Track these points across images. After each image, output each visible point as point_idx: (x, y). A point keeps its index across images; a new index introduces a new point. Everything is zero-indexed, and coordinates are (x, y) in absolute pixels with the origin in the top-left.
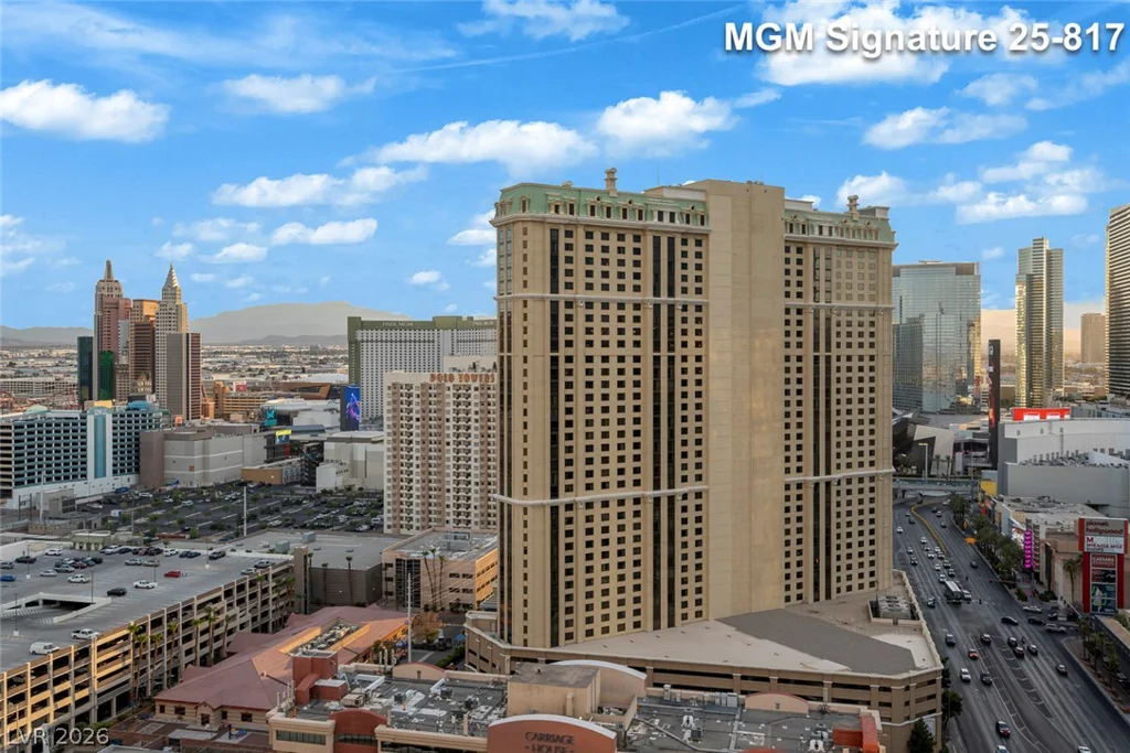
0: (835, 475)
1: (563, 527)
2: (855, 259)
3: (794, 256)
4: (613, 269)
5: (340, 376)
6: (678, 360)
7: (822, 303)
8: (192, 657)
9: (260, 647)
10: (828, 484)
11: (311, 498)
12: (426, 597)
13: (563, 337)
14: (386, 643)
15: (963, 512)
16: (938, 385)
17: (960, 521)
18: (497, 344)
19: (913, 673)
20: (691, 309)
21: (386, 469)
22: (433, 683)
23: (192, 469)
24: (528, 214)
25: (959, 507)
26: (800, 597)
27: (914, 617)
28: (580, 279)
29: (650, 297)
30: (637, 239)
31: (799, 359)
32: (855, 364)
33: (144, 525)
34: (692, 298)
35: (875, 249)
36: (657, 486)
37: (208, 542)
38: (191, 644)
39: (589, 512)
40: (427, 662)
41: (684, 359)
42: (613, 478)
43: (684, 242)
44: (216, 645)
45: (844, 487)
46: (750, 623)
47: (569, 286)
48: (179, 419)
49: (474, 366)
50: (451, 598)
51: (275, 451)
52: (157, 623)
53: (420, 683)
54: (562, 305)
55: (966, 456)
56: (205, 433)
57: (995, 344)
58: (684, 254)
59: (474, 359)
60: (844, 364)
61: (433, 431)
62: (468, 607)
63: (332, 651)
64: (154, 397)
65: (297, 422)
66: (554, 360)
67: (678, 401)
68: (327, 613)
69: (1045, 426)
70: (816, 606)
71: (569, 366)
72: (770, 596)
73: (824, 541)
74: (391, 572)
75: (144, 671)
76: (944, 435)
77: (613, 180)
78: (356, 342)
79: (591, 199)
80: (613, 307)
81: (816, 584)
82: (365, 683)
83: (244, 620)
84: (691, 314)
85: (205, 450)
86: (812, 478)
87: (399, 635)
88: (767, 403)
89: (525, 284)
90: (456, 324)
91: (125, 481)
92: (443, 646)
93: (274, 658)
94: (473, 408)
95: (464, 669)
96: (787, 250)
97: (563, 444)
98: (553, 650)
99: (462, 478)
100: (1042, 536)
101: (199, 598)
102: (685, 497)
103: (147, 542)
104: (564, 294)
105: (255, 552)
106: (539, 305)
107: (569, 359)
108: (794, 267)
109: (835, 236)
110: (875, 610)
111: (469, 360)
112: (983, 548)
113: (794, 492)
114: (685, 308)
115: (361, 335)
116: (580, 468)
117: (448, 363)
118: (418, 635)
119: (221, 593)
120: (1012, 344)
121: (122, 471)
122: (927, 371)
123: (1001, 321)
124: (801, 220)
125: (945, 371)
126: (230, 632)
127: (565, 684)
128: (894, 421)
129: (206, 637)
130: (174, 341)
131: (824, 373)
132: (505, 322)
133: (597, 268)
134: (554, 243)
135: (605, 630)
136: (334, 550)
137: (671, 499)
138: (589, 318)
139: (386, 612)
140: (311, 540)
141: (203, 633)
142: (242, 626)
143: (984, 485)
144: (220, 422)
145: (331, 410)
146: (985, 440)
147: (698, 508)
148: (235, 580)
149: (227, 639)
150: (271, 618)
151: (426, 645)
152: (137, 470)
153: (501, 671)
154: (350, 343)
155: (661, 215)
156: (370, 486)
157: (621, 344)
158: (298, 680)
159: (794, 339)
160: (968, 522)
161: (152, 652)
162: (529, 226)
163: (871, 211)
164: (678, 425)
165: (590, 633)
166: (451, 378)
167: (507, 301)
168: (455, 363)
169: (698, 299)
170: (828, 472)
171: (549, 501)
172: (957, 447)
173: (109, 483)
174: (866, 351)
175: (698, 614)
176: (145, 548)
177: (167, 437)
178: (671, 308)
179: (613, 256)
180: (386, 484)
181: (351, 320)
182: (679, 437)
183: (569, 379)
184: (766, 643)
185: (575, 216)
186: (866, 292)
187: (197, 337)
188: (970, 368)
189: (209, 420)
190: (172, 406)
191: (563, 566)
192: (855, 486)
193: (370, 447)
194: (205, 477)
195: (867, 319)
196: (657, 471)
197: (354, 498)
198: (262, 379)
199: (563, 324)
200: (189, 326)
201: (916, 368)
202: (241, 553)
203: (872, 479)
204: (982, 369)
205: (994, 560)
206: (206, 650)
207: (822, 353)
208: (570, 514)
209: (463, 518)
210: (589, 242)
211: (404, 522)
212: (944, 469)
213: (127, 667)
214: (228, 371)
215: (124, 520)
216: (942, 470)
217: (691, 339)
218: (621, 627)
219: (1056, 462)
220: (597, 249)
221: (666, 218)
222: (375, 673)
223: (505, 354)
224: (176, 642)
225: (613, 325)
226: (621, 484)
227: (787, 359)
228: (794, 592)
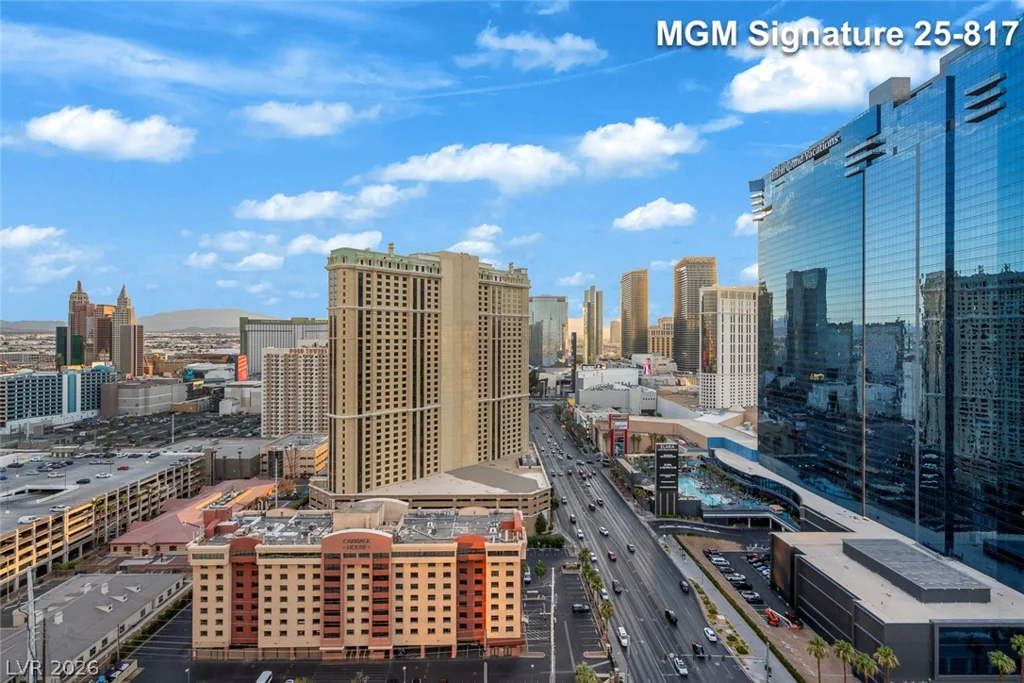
0: (503, 398)
1: (364, 429)
2: (512, 292)
3: (483, 290)
4: (392, 294)
5: (235, 350)
6: (426, 342)
7: (497, 314)
8: (136, 516)
9: (182, 507)
10: (499, 402)
11: (216, 420)
12: (286, 471)
13: (365, 329)
14: (262, 498)
15: (560, 413)
16: (550, 353)
17: (559, 418)
18: (328, 333)
19: (538, 491)
20: (433, 316)
21: (263, 402)
22: (290, 518)
23: (137, 405)
24: (346, 264)
25: (558, 411)
26: (485, 458)
27: (538, 464)
28: (374, 299)
29: (412, 309)
30: (405, 279)
31: (486, 341)
32: (512, 343)
33: (104, 440)
34: (433, 310)
35: (522, 288)
36: (415, 406)
37: (147, 448)
38: (136, 509)
39: (379, 421)
40: (286, 507)
41: (429, 341)
42: (392, 403)
43: (429, 282)
44: (152, 508)
45: (507, 403)
46: (461, 473)
47: (368, 303)
48: (128, 376)
49: (315, 345)
50: (302, 470)
51: (192, 394)
52: (111, 498)
53: (282, 518)
54: (364, 312)
55: (562, 387)
56: (146, 384)
57: (574, 334)
58: (429, 288)
59: (316, 341)
60: (507, 344)
61: (291, 380)
62: (311, 475)
63: (228, 505)
64: (111, 363)
65: (207, 376)
66: (360, 342)
67: (426, 363)
68: (227, 484)
69: (595, 372)
70: (493, 462)
71: (368, 345)
72: (472, 459)
73: (497, 431)
74: (266, 459)
75: (103, 527)
76: (552, 377)
77: (392, 248)
78: (245, 331)
79: (381, 258)
80: (392, 314)
81: (493, 452)
82: (249, 522)
83: (171, 492)
84: (433, 319)
85: (146, 394)
86: (492, 400)
87: (270, 493)
88: (470, 363)
89: (344, 301)
90: (305, 322)
91: (90, 414)
92: (296, 497)
93: (192, 513)
94: (314, 368)
95: (308, 509)
96: (480, 287)
97: (364, 385)
98: (360, 494)
99: (308, 405)
100: (594, 423)
101: (141, 481)
102: (429, 411)
103: (104, 450)
104: (366, 307)
105: (178, 452)
106: (352, 312)
107: (368, 341)
108: (483, 296)
109: (503, 281)
110: (521, 462)
111: (312, 342)
112: (568, 429)
113: (483, 407)
114: (429, 315)
115: (247, 327)
116: (374, 398)
117: (300, 344)
118: (281, 492)
119: (157, 477)
120: (582, 336)
121: (88, 408)
122: (544, 347)
123: (577, 325)
124: (487, 273)
125: (553, 347)
126: (162, 500)
127: (366, 512)
128: (530, 371)
129: (146, 504)
130: (126, 330)
131: (497, 347)
132: (333, 322)
133: (384, 294)
134: (360, 280)
135: (387, 482)
136: (230, 448)
137: (422, 413)
138: (379, 320)
139: (262, 481)
140: (216, 443)
141: (144, 501)
142: (170, 496)
143: (569, 400)
144: (157, 377)
145: (229, 370)
146: (570, 379)
147: (436, 416)
148: (165, 469)
149: (160, 504)
150: (190, 489)
151: (286, 498)
152: (99, 407)
153: (329, 508)
154: (241, 331)
155: (417, 267)
156: (253, 411)
157: (396, 333)
158: (207, 523)
159: (483, 332)
160: (562, 418)
161: (108, 516)
162: (347, 271)
163: (519, 270)
164: (426, 375)
165: (379, 484)
166: (302, 351)
167: (334, 310)
168: (304, 343)
169: (436, 311)
170: (499, 397)
171: (357, 416)
172: (557, 383)
173: (78, 416)
174: (517, 338)
175: (436, 470)
176: (104, 454)
177: (120, 387)
178: (422, 315)
179: (392, 288)
180: (263, 410)
181: (241, 319)
182: (426, 381)
183: (368, 351)
184: (468, 482)
185: (371, 267)
186: (517, 309)
187: (142, 327)
188: (564, 346)
189: (149, 377)
190: (124, 368)
191: (364, 450)
192: (512, 403)
193: (253, 390)
194: (146, 409)
195: (517, 322)
196: (414, 398)
197: (243, 419)
198: (185, 352)
199: (365, 323)
200: (135, 321)
201: (540, 346)
202: (170, 453)
203: (519, 399)
204: (568, 346)
205: (573, 434)
206: (146, 511)
207: (497, 338)
208: (368, 422)
209: (308, 426)
210: (380, 280)
211: (274, 431)
212: (552, 393)
213: (90, 526)
214: (162, 348)
215: (89, 438)
216: (551, 393)
217: (432, 331)
218: (396, 480)
219: (599, 389)
220: (384, 284)
221: (420, 268)
222: (255, 515)
223: (333, 338)
224: (125, 509)
225: (392, 323)
226: (396, 406)
227: (480, 341)
228: (483, 456)
